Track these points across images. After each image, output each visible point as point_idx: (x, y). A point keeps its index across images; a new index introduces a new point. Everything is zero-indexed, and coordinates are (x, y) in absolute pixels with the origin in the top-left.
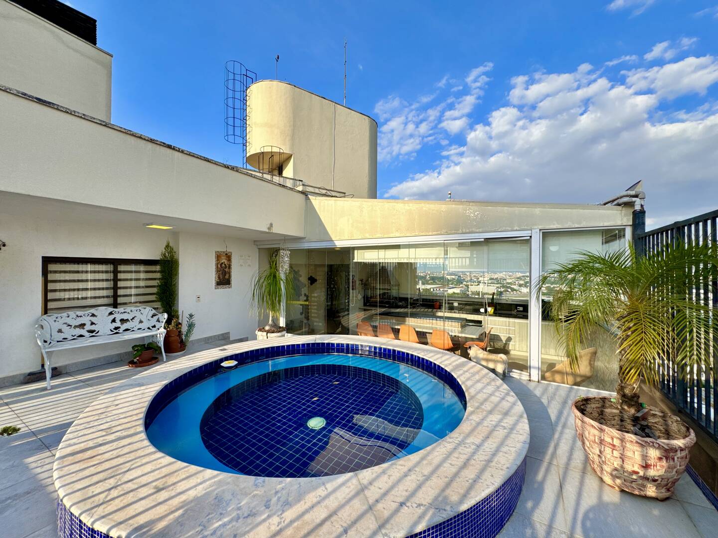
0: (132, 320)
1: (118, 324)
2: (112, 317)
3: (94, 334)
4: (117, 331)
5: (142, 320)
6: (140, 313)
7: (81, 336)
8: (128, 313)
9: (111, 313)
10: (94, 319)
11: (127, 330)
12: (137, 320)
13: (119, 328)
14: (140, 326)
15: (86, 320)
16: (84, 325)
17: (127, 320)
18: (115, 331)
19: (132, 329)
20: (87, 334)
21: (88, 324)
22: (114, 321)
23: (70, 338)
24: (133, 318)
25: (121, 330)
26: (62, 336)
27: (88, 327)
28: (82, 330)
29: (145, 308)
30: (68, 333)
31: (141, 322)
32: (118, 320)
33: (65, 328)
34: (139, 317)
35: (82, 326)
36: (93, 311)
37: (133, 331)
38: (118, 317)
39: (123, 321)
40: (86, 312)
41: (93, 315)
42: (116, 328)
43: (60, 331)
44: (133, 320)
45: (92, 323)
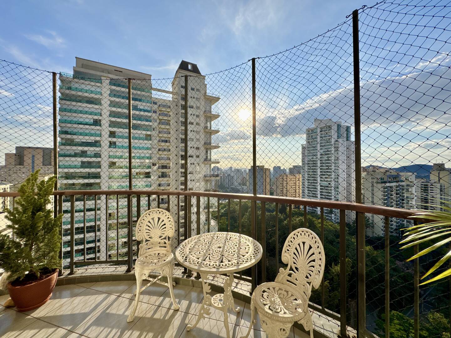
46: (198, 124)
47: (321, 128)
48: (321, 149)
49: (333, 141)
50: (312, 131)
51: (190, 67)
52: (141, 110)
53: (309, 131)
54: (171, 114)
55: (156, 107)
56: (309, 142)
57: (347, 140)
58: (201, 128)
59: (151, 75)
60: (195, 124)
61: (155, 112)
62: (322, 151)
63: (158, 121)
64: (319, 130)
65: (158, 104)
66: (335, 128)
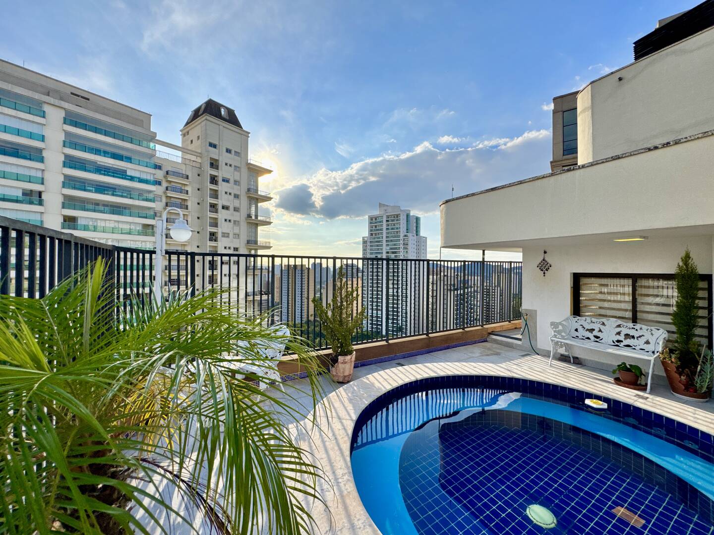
0: (637, 338)
1: (621, 338)
2: (618, 330)
3: (597, 340)
4: (618, 344)
5: (650, 341)
6: (650, 333)
7: (588, 338)
8: (637, 330)
9: (619, 326)
10: (602, 327)
11: (628, 346)
12: (643, 340)
13: (622, 341)
14: (645, 347)
15: (596, 327)
16: (594, 330)
17: (633, 337)
18: (616, 343)
19: (634, 347)
20: (593, 338)
21: (597, 329)
22: (619, 333)
23: (580, 337)
24: (640, 337)
25: (622, 344)
26: (576, 334)
27: (596, 333)
28: (590, 334)
29: (658, 330)
30: (582, 333)
31: (647, 342)
32: (622, 334)
33: (580, 329)
34: (647, 336)
35: (592, 330)
36: (604, 320)
37: (634, 349)
38: (624, 331)
39: (627, 336)
40: (598, 320)
41: (603, 324)
42: (618, 341)
43: (576, 330)
44: (639, 339)
45: (600, 331)
46: (236, 209)
47: (388, 217)
48: (387, 245)
49: (402, 235)
50: (376, 219)
51: (223, 111)
52: (132, 179)
53: (372, 219)
54: (189, 188)
55: (159, 174)
56: (372, 234)
57: (417, 235)
58: (241, 216)
59: (151, 115)
60: (231, 208)
61: (159, 183)
62: (388, 248)
63: (164, 200)
64: (385, 219)
65: (165, 169)
66: (403, 218)
